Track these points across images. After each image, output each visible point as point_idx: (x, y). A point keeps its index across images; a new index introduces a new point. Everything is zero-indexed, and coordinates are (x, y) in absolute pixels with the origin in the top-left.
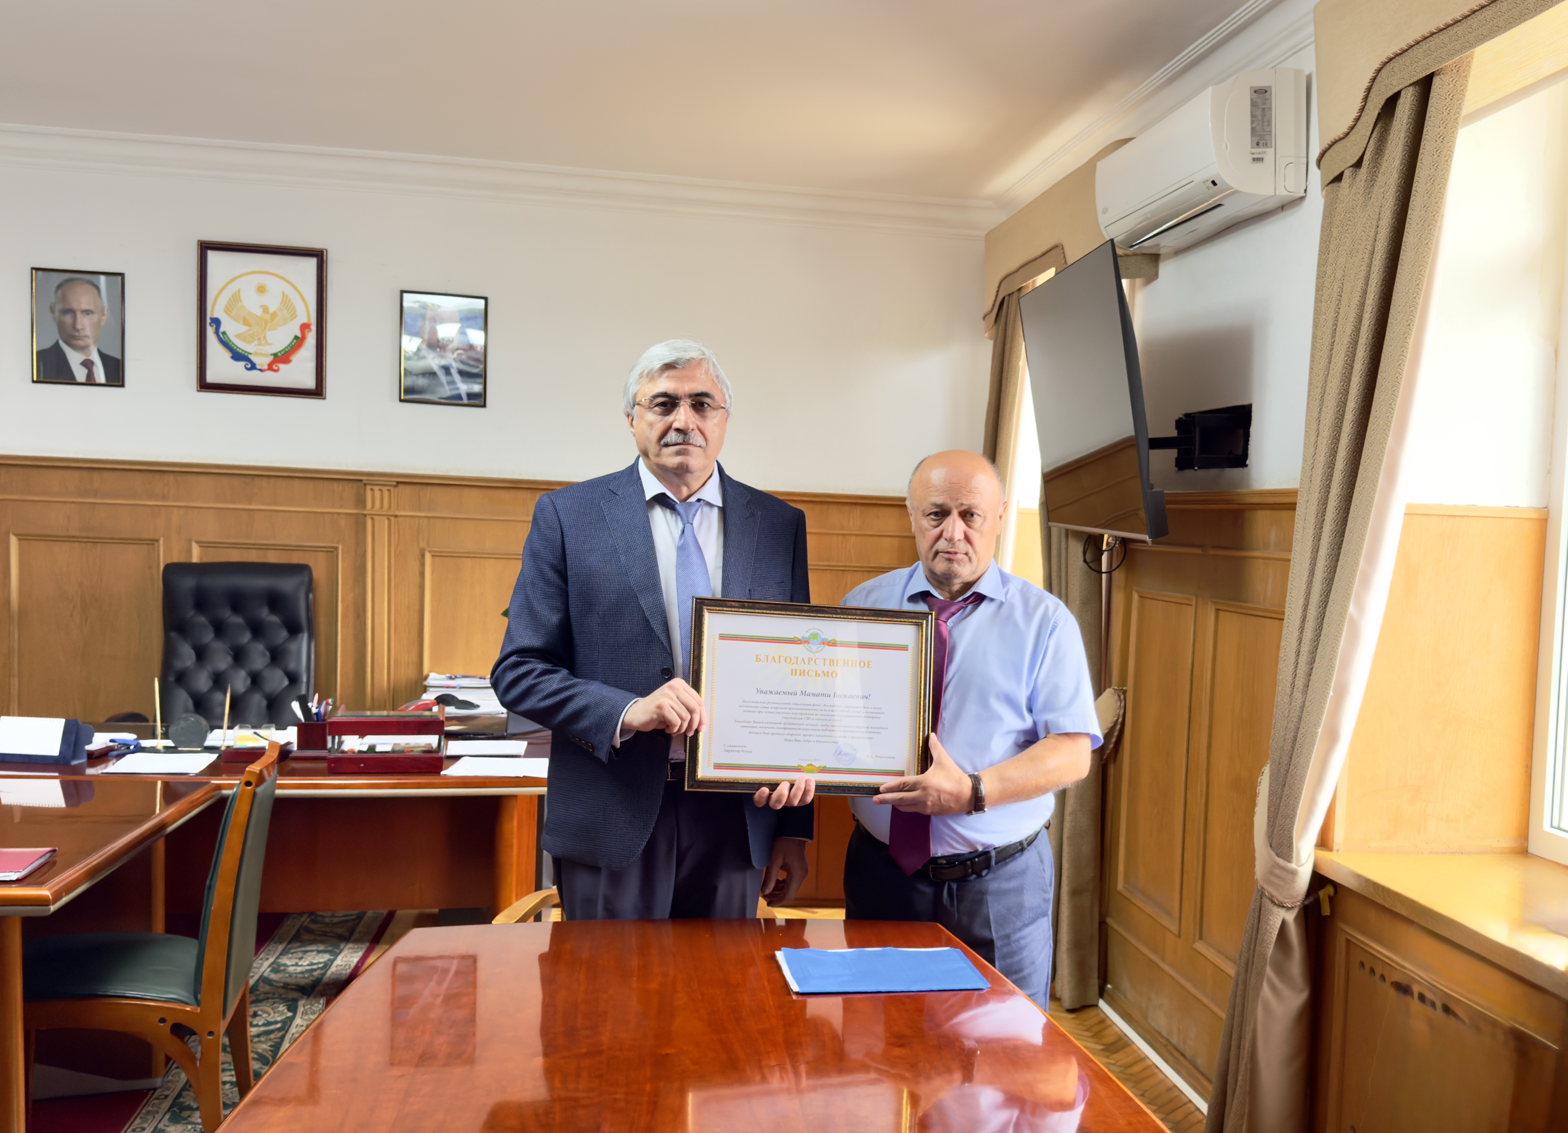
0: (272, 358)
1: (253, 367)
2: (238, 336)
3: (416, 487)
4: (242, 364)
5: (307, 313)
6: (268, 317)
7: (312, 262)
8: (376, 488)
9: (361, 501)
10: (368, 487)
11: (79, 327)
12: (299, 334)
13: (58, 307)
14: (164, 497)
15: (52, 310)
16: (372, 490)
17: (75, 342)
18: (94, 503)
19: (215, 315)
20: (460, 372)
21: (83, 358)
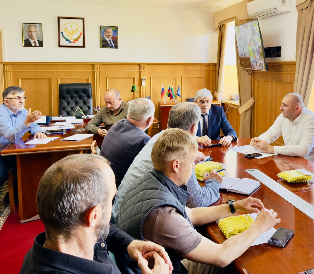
0: (74, 40)
1: (70, 42)
2: (67, 36)
3: (105, 65)
4: (68, 41)
5: (81, 31)
6: (73, 32)
7: (82, 20)
8: (97, 66)
9: (93, 68)
10: (95, 66)
11: (33, 35)
12: (79, 35)
13: (28, 31)
14: (52, 70)
15: (27, 31)
17: (32, 38)
18: (37, 71)
19: (62, 32)
20: (113, 42)
21: (34, 41)
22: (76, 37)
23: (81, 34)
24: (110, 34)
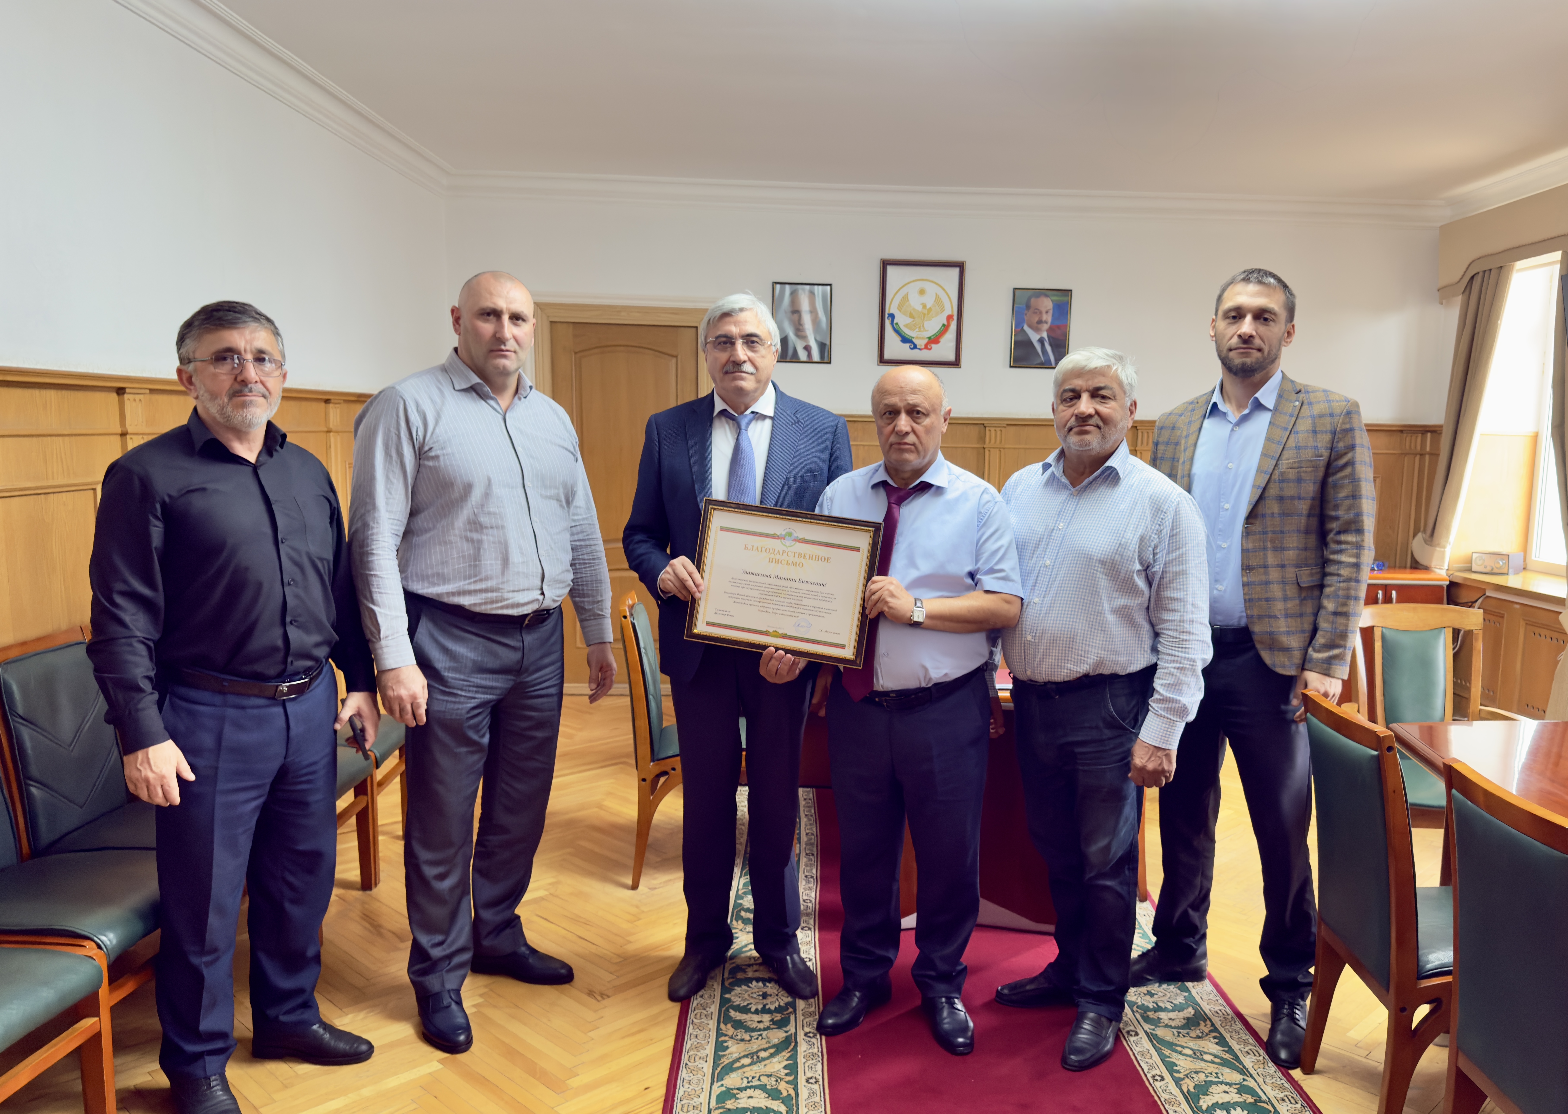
0: (926, 340)
1: (915, 347)
2: (906, 326)
3: (1018, 428)
4: (908, 345)
5: (951, 308)
6: (926, 311)
7: (956, 271)
8: (993, 429)
9: (982, 439)
10: (987, 429)
11: (802, 323)
12: (946, 323)
13: (790, 308)
15: (786, 311)
16: (990, 430)
17: (800, 333)
19: (891, 312)
20: (1051, 345)
21: (804, 344)
22: (933, 327)
23: (949, 318)
24: (1045, 317)
